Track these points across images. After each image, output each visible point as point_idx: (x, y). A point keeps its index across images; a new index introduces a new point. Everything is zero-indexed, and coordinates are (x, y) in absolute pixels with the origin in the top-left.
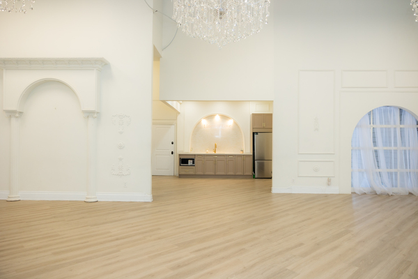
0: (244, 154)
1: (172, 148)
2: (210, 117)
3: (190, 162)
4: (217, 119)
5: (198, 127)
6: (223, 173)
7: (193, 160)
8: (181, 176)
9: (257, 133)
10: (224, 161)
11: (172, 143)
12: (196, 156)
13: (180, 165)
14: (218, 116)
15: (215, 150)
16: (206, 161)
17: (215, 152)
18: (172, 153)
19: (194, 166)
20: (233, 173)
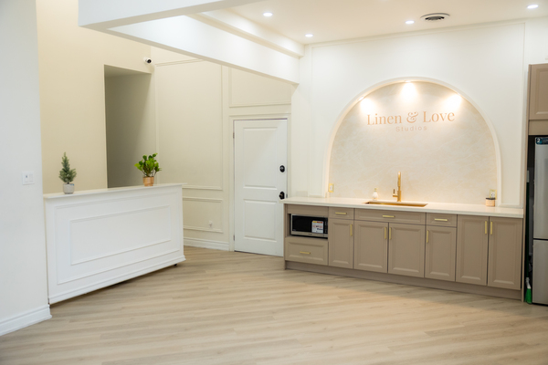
1: (279, 183)
2: (386, 91)
3: (317, 227)
4: (409, 96)
5: (348, 125)
6: (414, 271)
7: (324, 220)
8: (289, 265)
10: (417, 230)
11: (282, 170)
12: (330, 210)
13: (290, 234)
14: (412, 84)
15: (399, 192)
16: (361, 226)
17: (399, 199)
18: (282, 196)
19: (327, 238)
20: (447, 274)
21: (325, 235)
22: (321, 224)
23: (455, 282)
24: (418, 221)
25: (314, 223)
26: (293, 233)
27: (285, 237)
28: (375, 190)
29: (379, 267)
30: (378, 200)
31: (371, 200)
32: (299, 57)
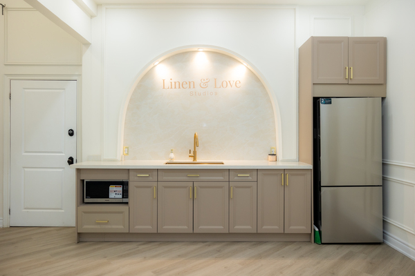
0: (280, 164)
1: (67, 147)
2: (180, 58)
3: (115, 192)
4: (201, 63)
5: (144, 86)
6: (219, 228)
7: (124, 185)
8: (82, 238)
9: (328, 100)
10: (221, 187)
11: (71, 133)
12: (131, 173)
13: (84, 202)
14: (204, 53)
15: (195, 152)
16: (165, 187)
17: (195, 159)
18: (71, 161)
19: (127, 203)
20: (249, 227)
21: (125, 200)
22: (120, 189)
23: (257, 234)
24: (221, 178)
25: (112, 188)
26: (86, 200)
27: (77, 206)
28: (172, 151)
29: (184, 228)
30: (175, 161)
31: (168, 161)
32: (92, 17)
